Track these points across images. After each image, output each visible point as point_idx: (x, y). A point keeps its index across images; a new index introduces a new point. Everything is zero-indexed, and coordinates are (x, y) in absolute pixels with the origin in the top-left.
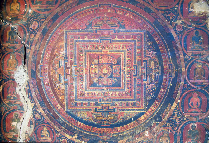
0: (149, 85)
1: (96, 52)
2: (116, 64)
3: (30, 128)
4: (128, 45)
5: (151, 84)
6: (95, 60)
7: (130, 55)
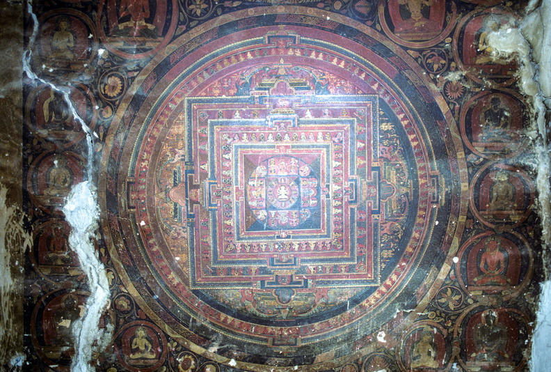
0: (386, 223)
1: (261, 150)
2: (307, 178)
3: (104, 332)
4: (335, 130)
5: (391, 222)
6: (259, 167)
7: (341, 156)
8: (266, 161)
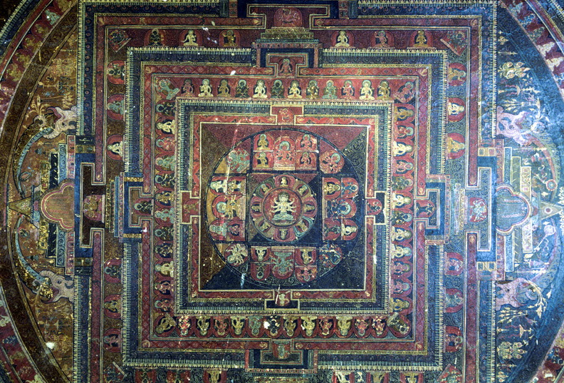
0: (507, 281)
1: (239, 115)
2: (337, 176)
4: (399, 77)
5: (520, 279)
6: (232, 151)
7: (411, 131)
8: (248, 140)
